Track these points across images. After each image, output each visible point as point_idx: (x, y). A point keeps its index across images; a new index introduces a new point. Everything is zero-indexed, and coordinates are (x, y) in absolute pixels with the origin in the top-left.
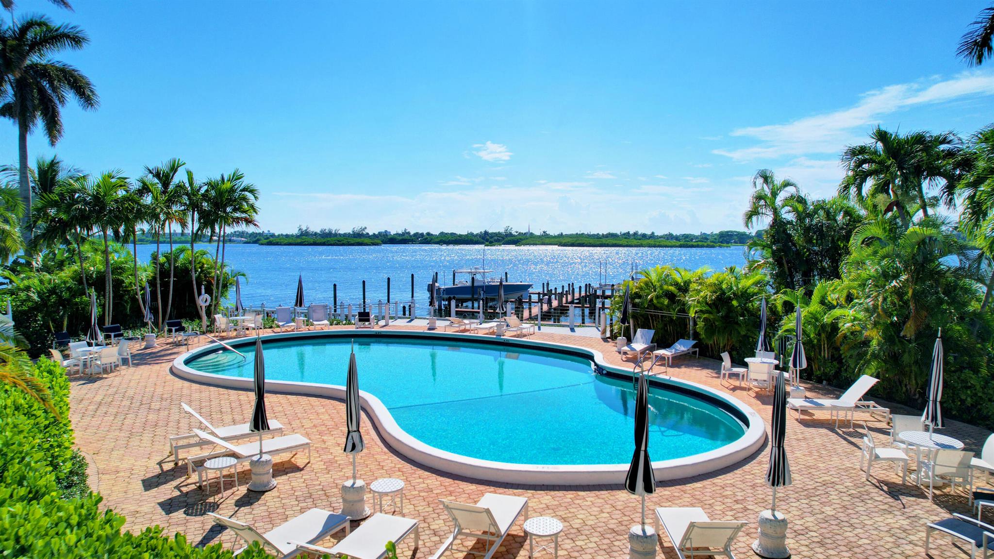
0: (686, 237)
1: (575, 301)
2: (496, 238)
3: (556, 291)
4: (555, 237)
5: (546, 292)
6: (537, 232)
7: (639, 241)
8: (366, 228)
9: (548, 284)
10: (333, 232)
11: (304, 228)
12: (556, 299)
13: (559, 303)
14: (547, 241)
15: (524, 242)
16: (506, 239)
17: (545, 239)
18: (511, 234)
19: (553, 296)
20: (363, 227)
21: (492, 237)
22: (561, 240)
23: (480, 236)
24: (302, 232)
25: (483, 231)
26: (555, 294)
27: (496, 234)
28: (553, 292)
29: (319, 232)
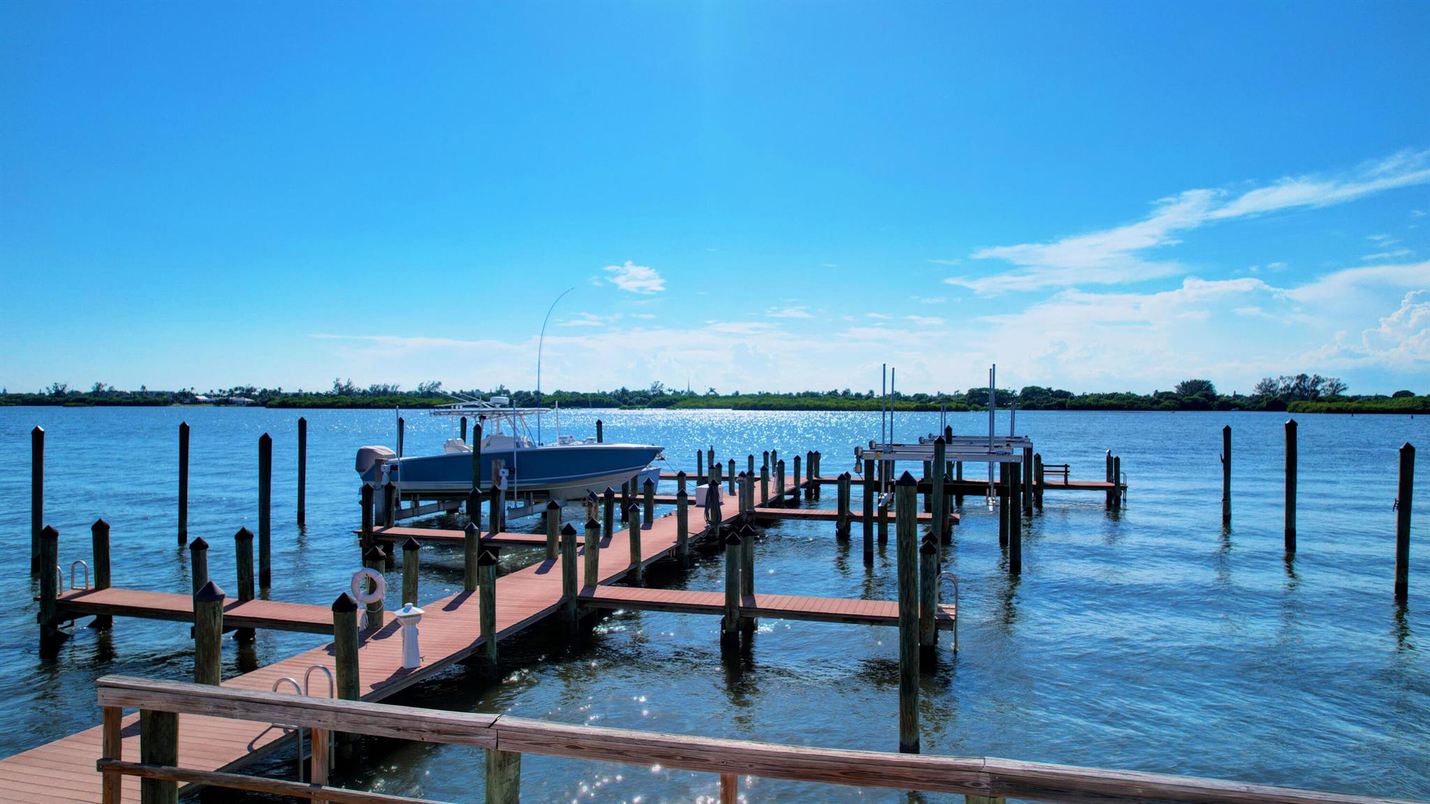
0: (919, 397)
1: (787, 497)
2: (639, 398)
3: (731, 471)
4: (727, 397)
5: (705, 473)
6: (701, 392)
7: (855, 402)
8: (440, 383)
9: (711, 454)
10: (390, 389)
11: (344, 383)
12: (732, 492)
13: (742, 505)
14: (715, 402)
15: (680, 404)
16: (654, 400)
17: (711, 401)
18: (661, 393)
19: (724, 485)
20: (436, 382)
21: (631, 398)
22: (736, 401)
23: (615, 397)
24: (341, 389)
25: (620, 389)
26: (730, 479)
27: (638, 393)
28: (725, 472)
29: (368, 389)
